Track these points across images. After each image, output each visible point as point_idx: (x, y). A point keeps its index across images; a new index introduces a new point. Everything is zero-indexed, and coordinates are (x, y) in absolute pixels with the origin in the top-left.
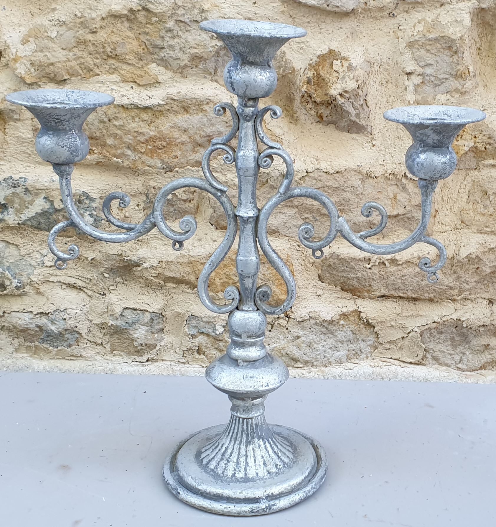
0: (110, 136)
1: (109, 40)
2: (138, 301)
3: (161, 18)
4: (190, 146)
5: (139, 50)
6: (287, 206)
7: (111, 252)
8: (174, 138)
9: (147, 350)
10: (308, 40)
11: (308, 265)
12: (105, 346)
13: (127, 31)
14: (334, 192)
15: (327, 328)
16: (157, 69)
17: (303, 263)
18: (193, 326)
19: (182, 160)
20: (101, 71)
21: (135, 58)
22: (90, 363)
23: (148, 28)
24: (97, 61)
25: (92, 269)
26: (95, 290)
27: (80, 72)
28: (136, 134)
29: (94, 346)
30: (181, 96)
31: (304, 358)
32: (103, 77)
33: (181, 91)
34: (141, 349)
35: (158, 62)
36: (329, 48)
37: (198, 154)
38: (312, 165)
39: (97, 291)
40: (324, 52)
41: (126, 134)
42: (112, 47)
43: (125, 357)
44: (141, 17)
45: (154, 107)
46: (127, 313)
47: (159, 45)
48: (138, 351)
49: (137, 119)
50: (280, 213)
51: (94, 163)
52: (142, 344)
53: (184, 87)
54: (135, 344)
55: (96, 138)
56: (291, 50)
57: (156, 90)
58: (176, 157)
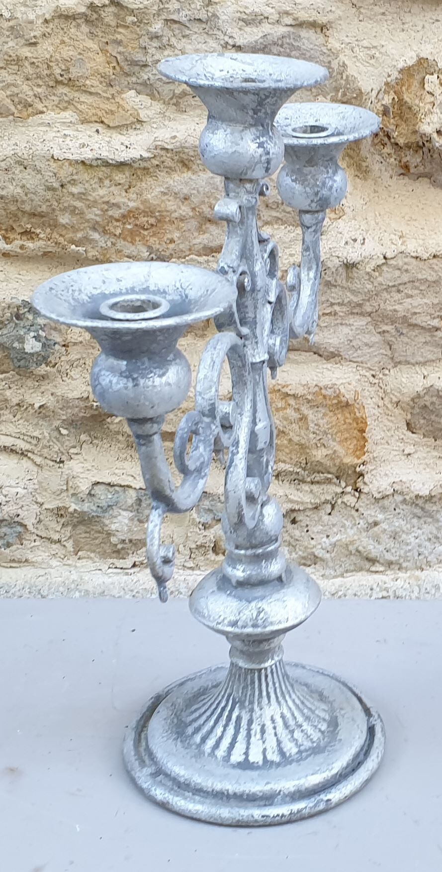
0: (64, 210)
1: (58, 56)
2: (117, 471)
3: (142, 17)
4: (194, 223)
5: (107, 70)
6: (352, 313)
7: (70, 396)
8: (168, 211)
9: (133, 548)
10: (383, 43)
11: (389, 406)
12: (65, 543)
13: (87, 39)
14: (431, 289)
15: (423, 509)
16: (137, 100)
17: (381, 403)
18: (204, 509)
19: (181, 246)
20: (46, 106)
21: (101, 83)
22: (42, 572)
23: (120, 33)
24: (40, 90)
25: (41, 423)
26: (46, 455)
27: (12, 108)
28: (106, 207)
29: (47, 544)
30: (178, 144)
31: (386, 557)
32: (50, 116)
33: (177, 135)
34: (123, 549)
35: (138, 88)
36: (417, 56)
37: (207, 235)
38: (393, 246)
39: (49, 457)
40: (410, 63)
41: (90, 207)
42: (63, 68)
43: (98, 560)
44: (109, 15)
45: (134, 162)
46: (98, 490)
47: (139, 61)
48: (118, 552)
49: (107, 182)
50: (341, 324)
51: (40, 254)
52: (124, 541)
53: (182, 128)
54: (114, 540)
55: (41, 215)
56: (355, 59)
57: (137, 135)
58: (172, 241)
